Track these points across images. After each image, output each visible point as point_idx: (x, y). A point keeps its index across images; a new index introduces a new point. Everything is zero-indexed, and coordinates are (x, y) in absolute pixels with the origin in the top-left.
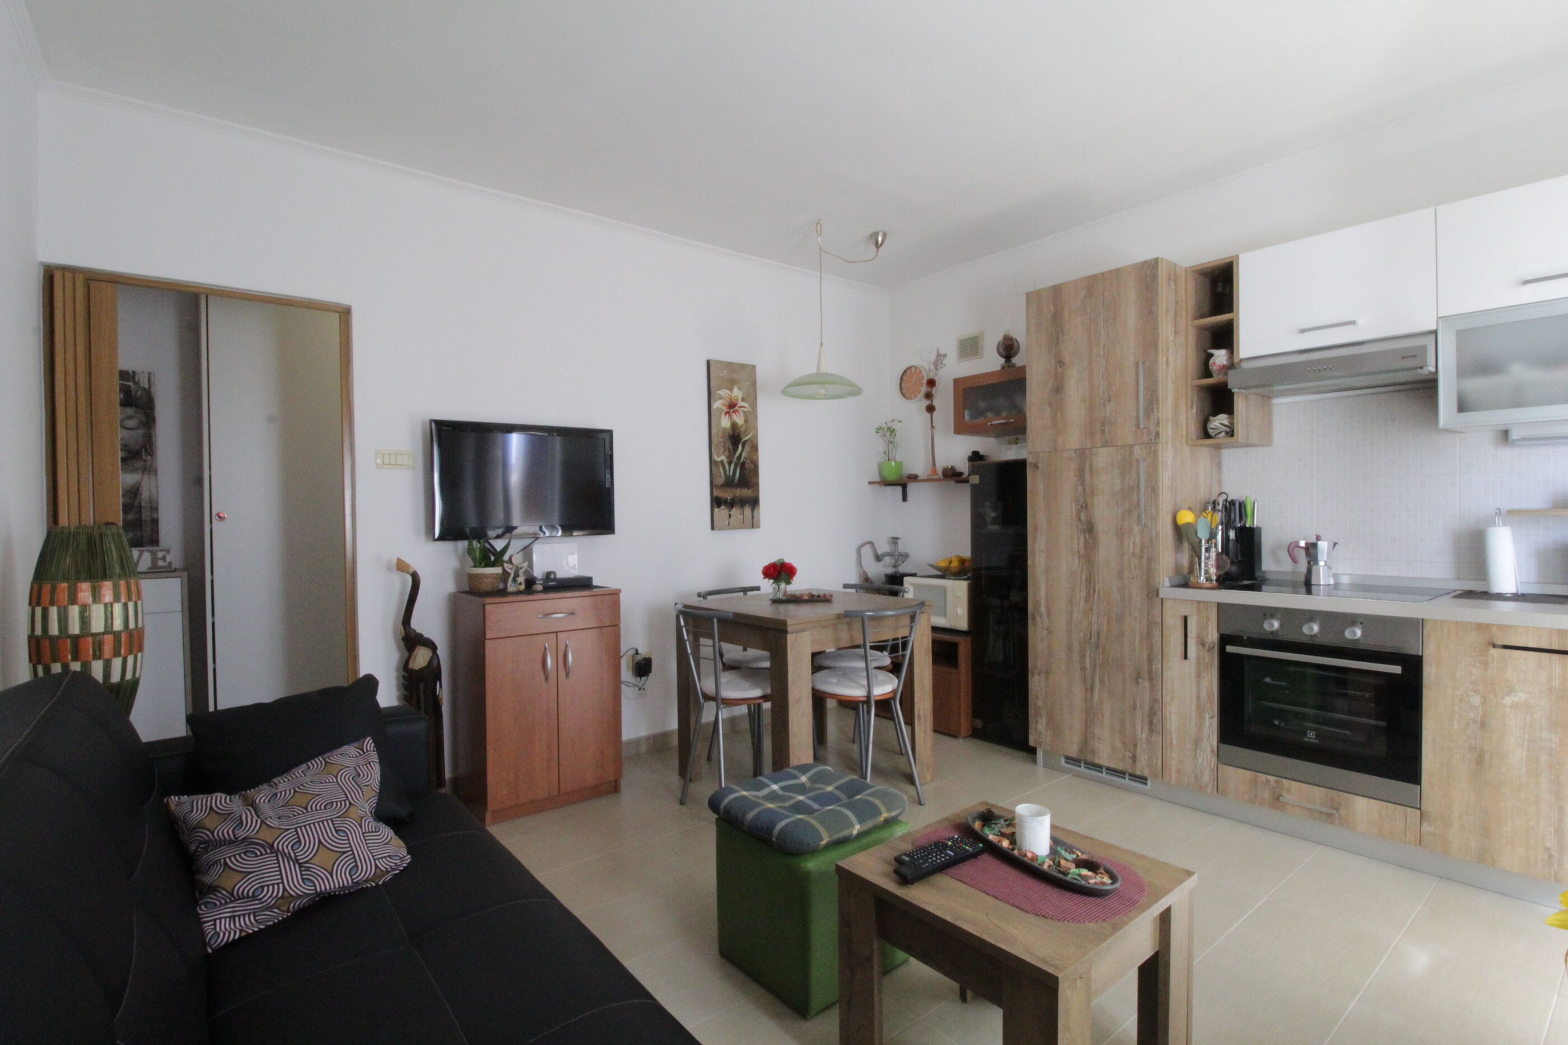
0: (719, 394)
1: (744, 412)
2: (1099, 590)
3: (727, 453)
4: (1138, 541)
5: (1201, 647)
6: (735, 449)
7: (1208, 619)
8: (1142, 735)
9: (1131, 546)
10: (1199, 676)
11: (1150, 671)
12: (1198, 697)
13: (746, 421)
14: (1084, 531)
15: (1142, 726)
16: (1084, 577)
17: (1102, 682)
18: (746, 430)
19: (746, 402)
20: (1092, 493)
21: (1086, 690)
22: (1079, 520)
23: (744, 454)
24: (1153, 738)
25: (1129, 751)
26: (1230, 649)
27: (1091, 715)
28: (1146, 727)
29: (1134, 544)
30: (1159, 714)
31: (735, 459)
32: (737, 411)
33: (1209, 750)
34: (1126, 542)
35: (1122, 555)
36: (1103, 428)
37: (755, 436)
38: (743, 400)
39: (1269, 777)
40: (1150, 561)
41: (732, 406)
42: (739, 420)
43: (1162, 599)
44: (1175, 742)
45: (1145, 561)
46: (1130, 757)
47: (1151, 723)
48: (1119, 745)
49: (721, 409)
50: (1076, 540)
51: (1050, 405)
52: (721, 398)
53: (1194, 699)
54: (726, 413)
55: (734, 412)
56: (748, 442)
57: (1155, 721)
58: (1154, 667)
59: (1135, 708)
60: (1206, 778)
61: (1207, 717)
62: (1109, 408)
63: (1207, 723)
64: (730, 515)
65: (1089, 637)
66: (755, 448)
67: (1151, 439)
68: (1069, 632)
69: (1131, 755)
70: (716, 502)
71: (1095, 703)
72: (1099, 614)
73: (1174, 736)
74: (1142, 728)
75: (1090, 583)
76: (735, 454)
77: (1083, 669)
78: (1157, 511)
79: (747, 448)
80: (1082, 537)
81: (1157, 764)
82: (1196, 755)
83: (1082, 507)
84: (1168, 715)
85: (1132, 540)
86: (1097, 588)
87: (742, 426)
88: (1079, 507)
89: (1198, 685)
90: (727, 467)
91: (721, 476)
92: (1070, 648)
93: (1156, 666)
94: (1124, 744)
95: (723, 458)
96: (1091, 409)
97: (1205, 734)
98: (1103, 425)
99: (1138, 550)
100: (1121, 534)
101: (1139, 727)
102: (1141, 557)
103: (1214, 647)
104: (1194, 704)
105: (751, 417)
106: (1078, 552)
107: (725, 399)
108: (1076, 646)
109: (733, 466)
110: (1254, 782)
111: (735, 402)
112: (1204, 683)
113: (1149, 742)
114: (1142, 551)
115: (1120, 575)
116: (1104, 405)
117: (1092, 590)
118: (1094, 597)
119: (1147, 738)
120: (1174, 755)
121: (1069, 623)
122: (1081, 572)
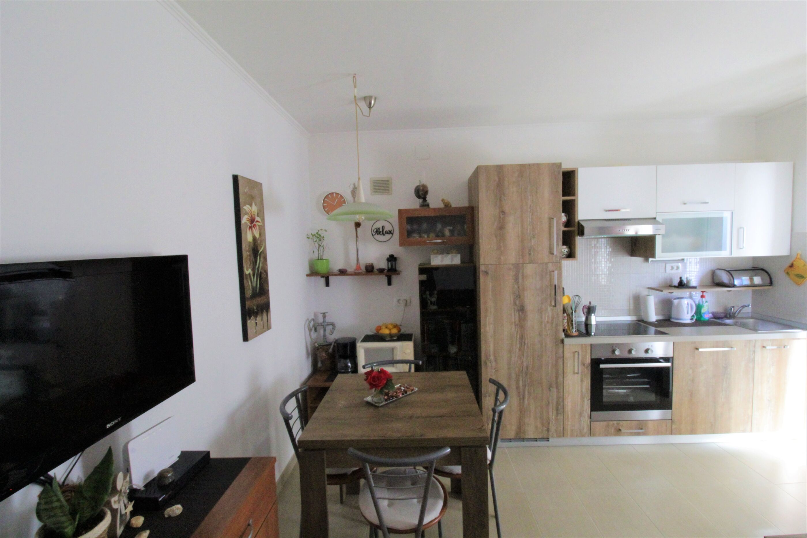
2: (527, 343)
4: (550, 315)
5: (582, 367)
7: (585, 353)
8: (552, 416)
9: (547, 317)
10: (582, 381)
11: (557, 382)
12: (582, 392)
14: (519, 311)
15: (552, 412)
16: (518, 336)
17: (529, 393)
20: (524, 289)
21: (520, 399)
22: (515, 304)
24: (559, 417)
25: (545, 427)
27: (522, 414)
28: (555, 412)
30: (562, 404)
33: (586, 416)
34: (543, 316)
35: (541, 323)
36: (530, 253)
40: (557, 325)
43: (564, 345)
44: (570, 416)
45: (554, 325)
46: (546, 430)
47: (557, 410)
48: (539, 425)
50: (513, 315)
51: (497, 237)
53: (580, 393)
57: (559, 408)
58: (559, 380)
59: (548, 404)
60: (585, 430)
61: (585, 400)
62: (533, 241)
63: (585, 404)
65: (521, 369)
67: (558, 260)
68: (509, 368)
69: (546, 429)
71: (525, 406)
72: (527, 357)
73: (569, 413)
75: (522, 339)
77: (518, 388)
80: (517, 314)
81: (560, 430)
82: (580, 420)
83: (517, 297)
84: (566, 403)
85: (547, 314)
86: (526, 342)
88: (515, 297)
89: (582, 384)
92: (509, 378)
94: (543, 425)
96: (522, 241)
97: (584, 408)
98: (530, 250)
100: (541, 311)
101: (551, 414)
102: (552, 323)
103: (589, 366)
104: (580, 395)
106: (515, 323)
108: (514, 376)
110: (607, 426)
112: (585, 384)
113: (556, 419)
114: (552, 320)
115: (540, 334)
116: (531, 239)
117: (523, 343)
118: (525, 347)
119: (555, 418)
120: (569, 423)
121: (509, 364)
122: (517, 334)
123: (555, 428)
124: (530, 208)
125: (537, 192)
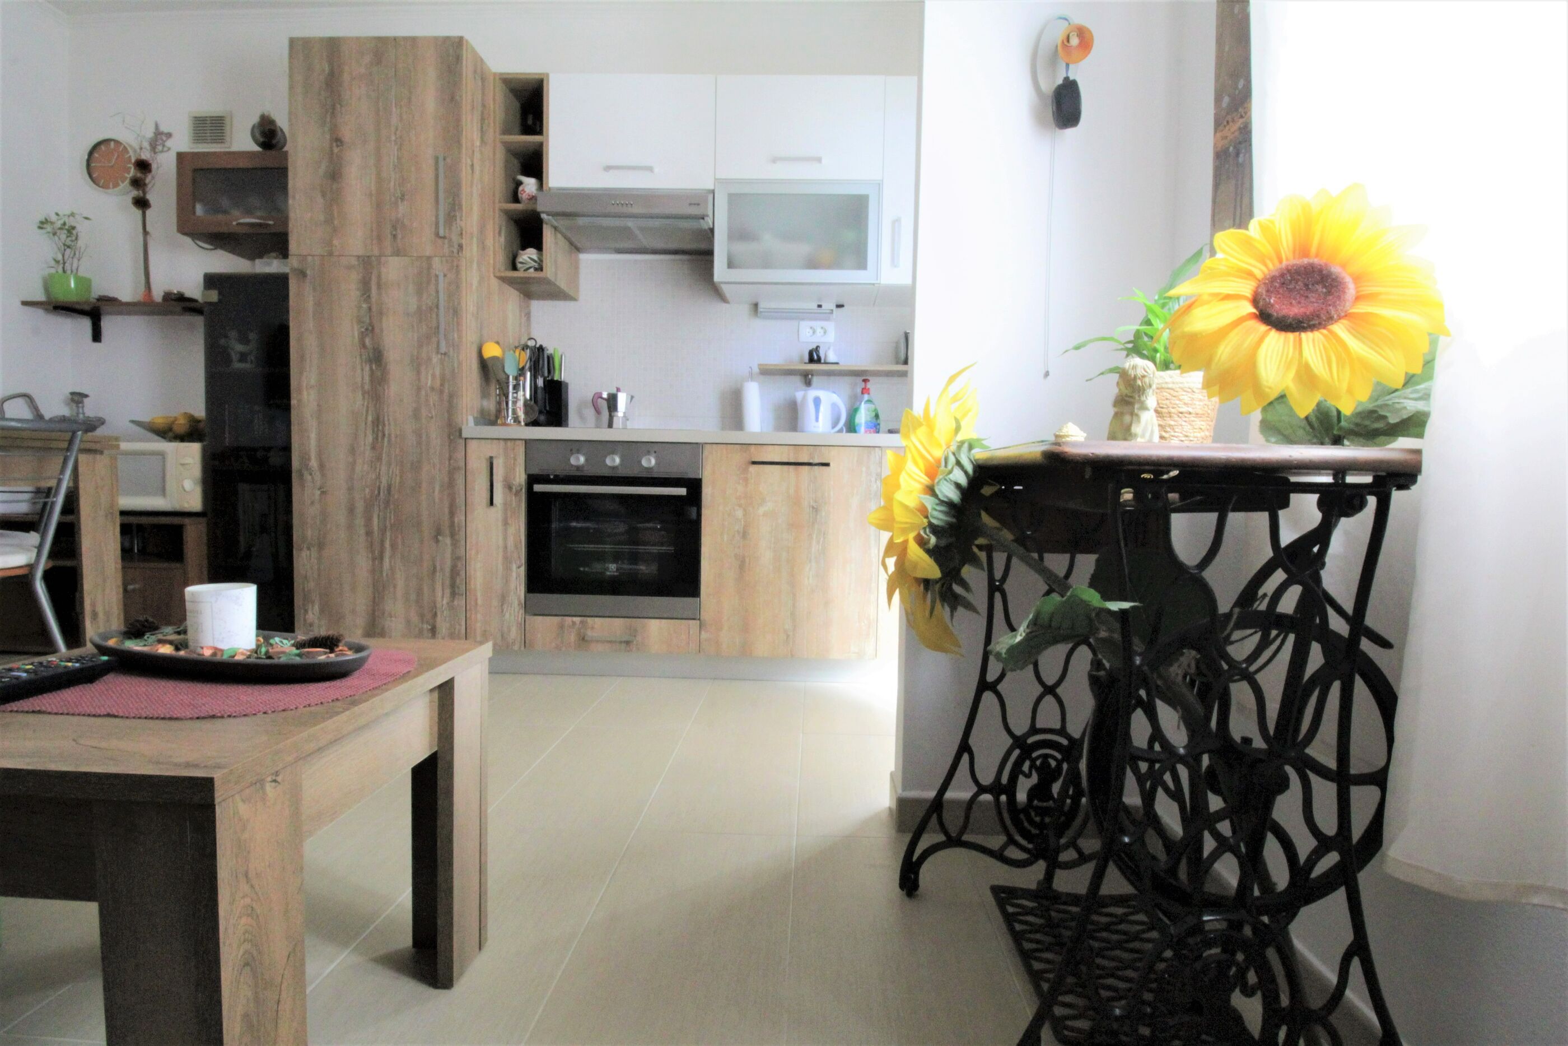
2: (390, 435)
4: (438, 372)
5: (507, 491)
7: (515, 459)
8: (443, 600)
9: (430, 378)
10: (506, 523)
11: (452, 525)
12: (506, 547)
14: (370, 361)
15: (443, 590)
16: (370, 418)
17: (393, 546)
20: (381, 313)
21: (374, 559)
22: (363, 346)
24: (456, 603)
25: (428, 623)
26: (538, 488)
27: (379, 590)
28: (448, 591)
29: (434, 376)
30: (463, 573)
33: (516, 602)
34: (423, 375)
35: (419, 389)
36: (394, 233)
39: (575, 619)
40: (451, 396)
43: (466, 439)
44: (480, 602)
45: (445, 397)
46: (428, 630)
47: (453, 586)
50: (359, 371)
51: (324, 195)
53: (501, 550)
57: (458, 581)
58: (456, 520)
59: (434, 571)
60: (514, 633)
61: (514, 567)
62: (403, 208)
63: (514, 574)
65: (376, 492)
67: (453, 252)
68: (350, 489)
69: (429, 627)
71: (384, 575)
72: (389, 464)
73: (479, 594)
74: (443, 594)
75: (378, 426)
77: (369, 533)
78: (460, 337)
80: (367, 368)
81: (460, 627)
82: (502, 612)
83: (367, 329)
84: (473, 572)
85: (431, 371)
86: (387, 433)
88: (363, 330)
89: (505, 531)
92: (351, 510)
93: (459, 518)
94: (422, 616)
96: (379, 206)
97: (513, 586)
98: (394, 227)
99: (438, 382)
100: (417, 364)
101: (439, 594)
102: (441, 392)
103: (521, 489)
104: (501, 555)
106: (362, 387)
108: (360, 506)
110: (561, 627)
112: (511, 530)
113: (451, 607)
114: (442, 385)
115: (416, 415)
116: (396, 203)
117: (380, 434)
118: (383, 443)
119: (448, 603)
120: (479, 616)
121: (350, 478)
122: (367, 411)
123: (448, 625)
124: (395, 134)
125: (410, 99)
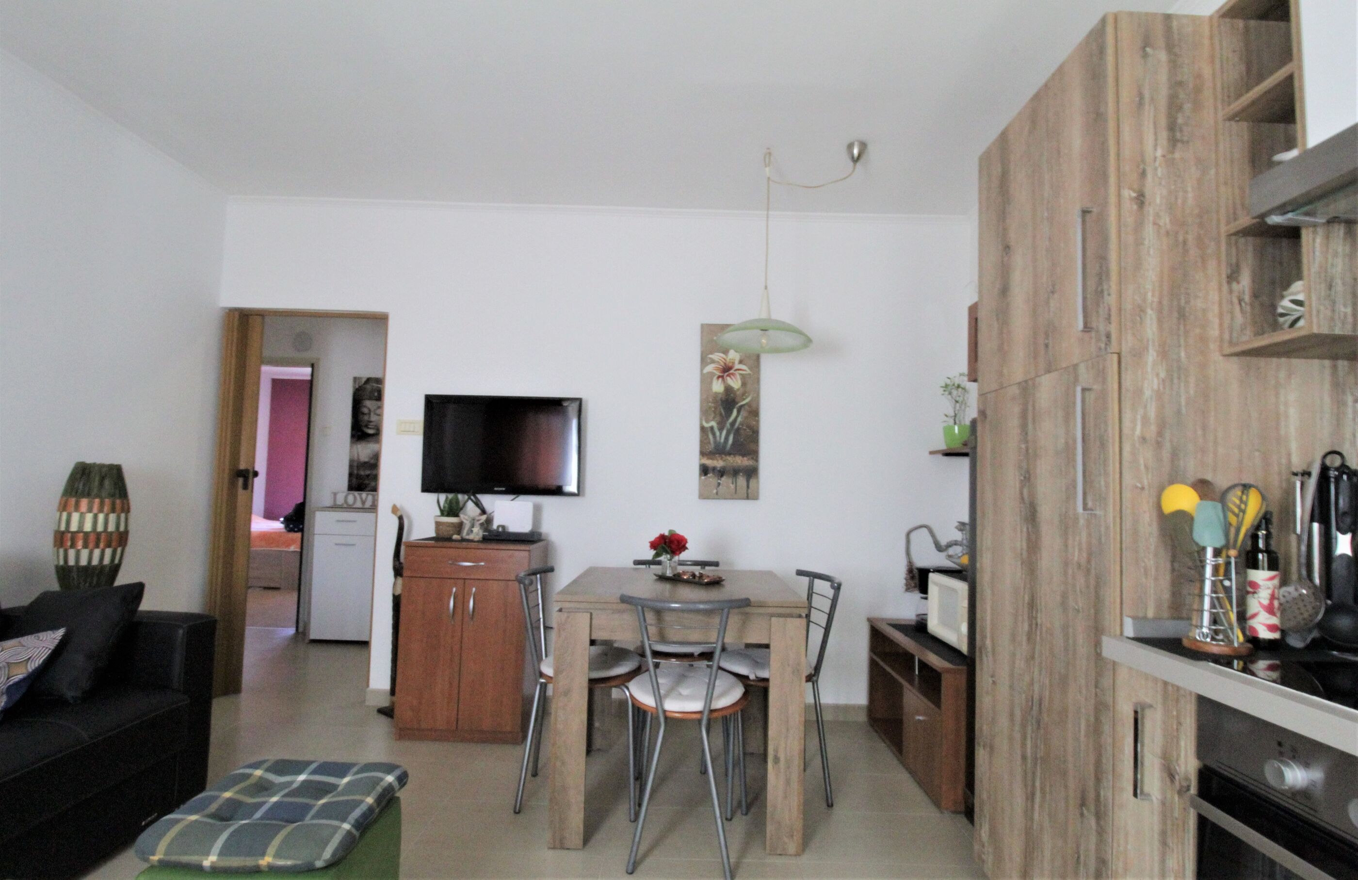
0: (710, 358)
1: (740, 374)
3: (718, 418)
6: (729, 412)
13: (744, 384)
18: (743, 394)
19: (745, 364)
23: (739, 419)
31: (728, 425)
32: (733, 374)
37: (757, 399)
38: (741, 362)
41: (726, 370)
42: (735, 383)
49: (713, 373)
52: (713, 361)
54: (719, 377)
55: (728, 375)
56: (746, 407)
64: (719, 484)
66: (755, 413)
70: (705, 470)
76: (728, 420)
79: (744, 413)
87: (738, 390)
90: (718, 433)
91: (709, 443)
95: (713, 424)
105: (752, 381)
107: (718, 362)
109: (724, 433)
111: (730, 365)
